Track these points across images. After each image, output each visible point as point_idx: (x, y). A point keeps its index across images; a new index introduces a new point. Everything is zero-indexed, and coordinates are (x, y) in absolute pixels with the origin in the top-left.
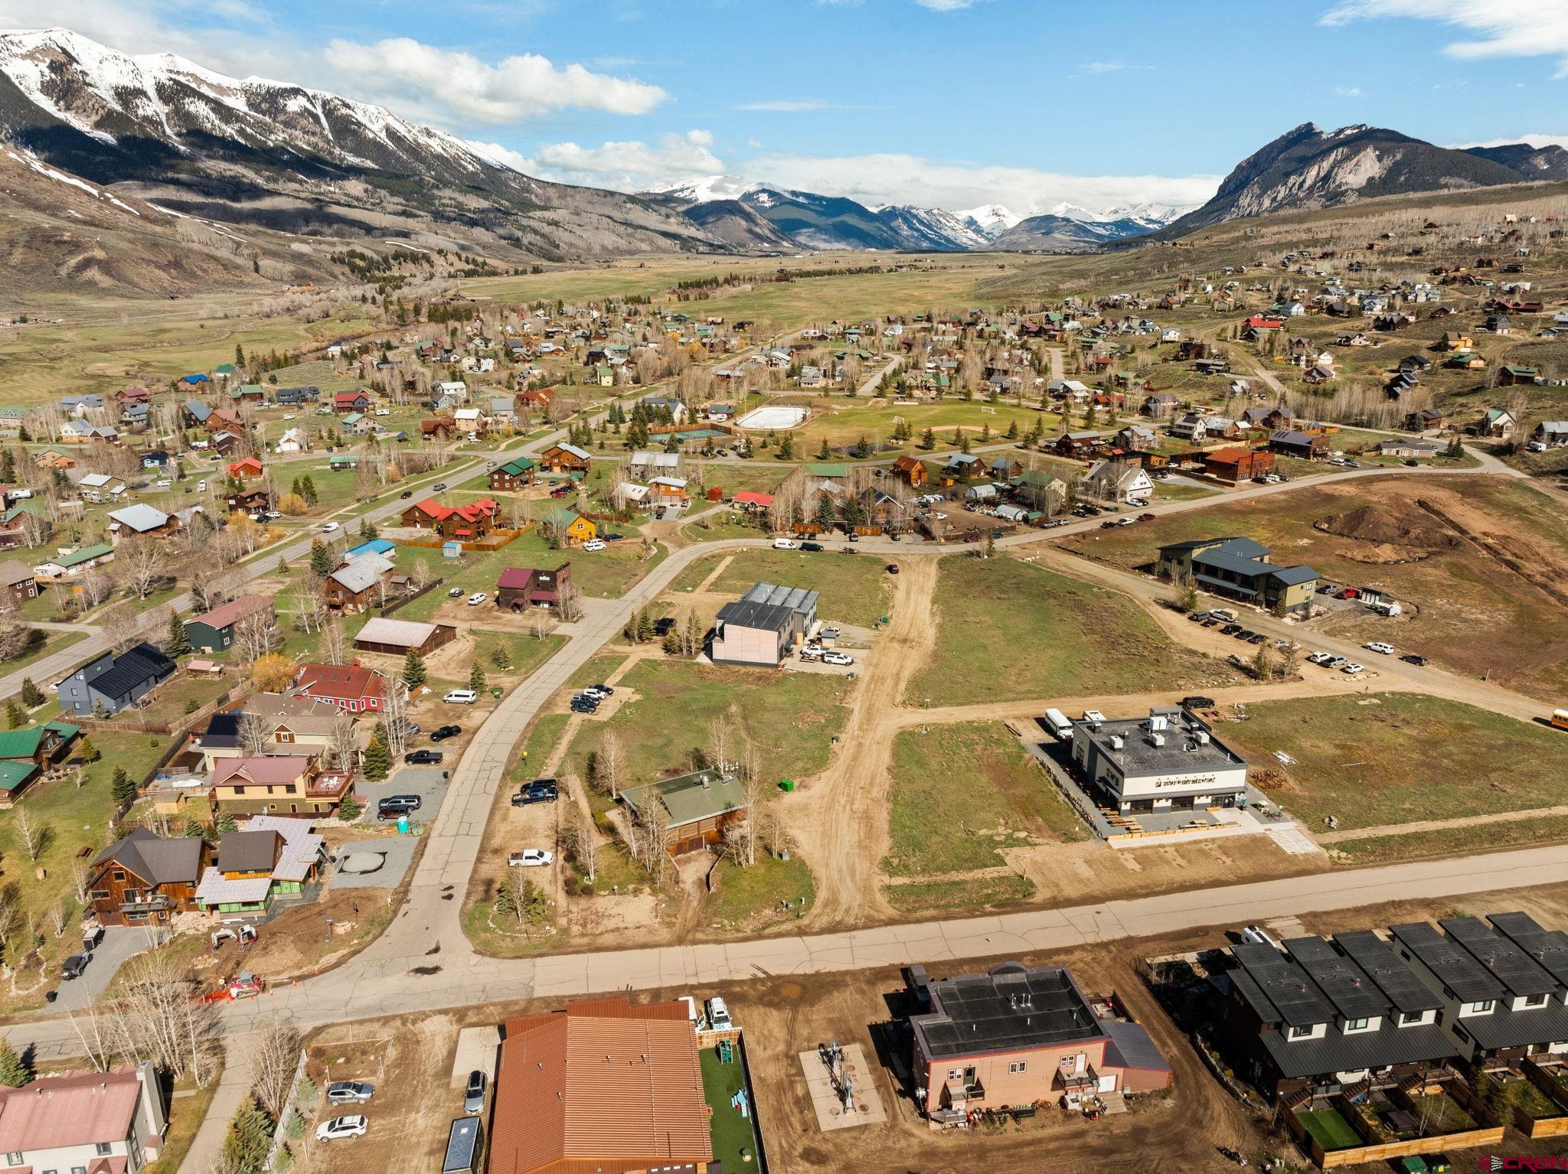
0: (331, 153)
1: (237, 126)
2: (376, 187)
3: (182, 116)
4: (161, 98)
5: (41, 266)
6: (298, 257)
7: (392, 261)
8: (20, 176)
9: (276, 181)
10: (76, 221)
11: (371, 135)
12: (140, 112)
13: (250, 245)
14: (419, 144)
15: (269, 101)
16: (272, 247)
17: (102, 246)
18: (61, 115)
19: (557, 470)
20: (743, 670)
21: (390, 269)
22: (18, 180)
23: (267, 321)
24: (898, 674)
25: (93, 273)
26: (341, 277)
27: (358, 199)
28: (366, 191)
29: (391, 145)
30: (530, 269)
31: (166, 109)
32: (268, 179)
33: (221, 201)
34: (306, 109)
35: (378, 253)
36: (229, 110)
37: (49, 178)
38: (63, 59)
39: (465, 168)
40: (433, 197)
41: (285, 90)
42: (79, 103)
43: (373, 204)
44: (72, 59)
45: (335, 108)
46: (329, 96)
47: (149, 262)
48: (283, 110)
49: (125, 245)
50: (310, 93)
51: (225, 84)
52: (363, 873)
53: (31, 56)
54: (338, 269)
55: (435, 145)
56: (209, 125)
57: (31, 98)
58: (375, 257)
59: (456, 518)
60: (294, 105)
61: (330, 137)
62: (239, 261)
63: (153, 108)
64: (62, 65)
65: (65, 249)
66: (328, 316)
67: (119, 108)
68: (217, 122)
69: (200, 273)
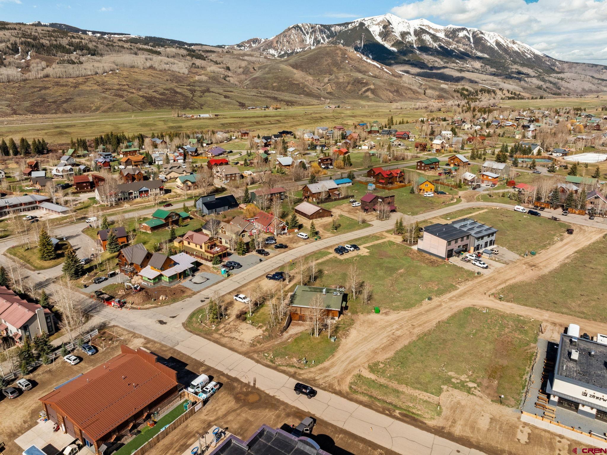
0: (471, 52)
1: (438, 43)
2: (486, 64)
3: (421, 40)
4: (415, 35)
5: (355, 90)
6: (442, 90)
7: (479, 92)
8: (358, 62)
9: (448, 63)
10: (371, 76)
11: (489, 44)
12: (407, 40)
13: (425, 85)
14: (508, 47)
15: (452, 34)
16: (433, 86)
17: (374, 84)
18: (382, 43)
19: (452, 166)
20: (428, 256)
21: (477, 95)
22: (357, 63)
23: (416, 111)
24: (507, 280)
25: (369, 94)
26: (456, 98)
27: (477, 70)
28: (481, 66)
29: (496, 48)
30: (539, 97)
31: (416, 38)
32: (445, 62)
33: (425, 71)
34: (466, 36)
35: (474, 89)
36: (437, 37)
37: (367, 62)
38: (387, 24)
39: (526, 56)
40: (509, 68)
41: (460, 29)
42: (389, 38)
43: (483, 71)
44: (390, 23)
45: (477, 35)
46: (476, 29)
47: (387, 90)
48: (457, 37)
49: (382, 84)
50: (469, 29)
51: (438, 28)
52: (195, 283)
53: (378, 24)
54: (455, 95)
55: (515, 48)
56: (429, 43)
57: (375, 38)
58: (472, 90)
59: (380, 175)
60: (461, 34)
61: (473, 46)
62: (419, 90)
63: (412, 38)
64: (387, 26)
65: (363, 85)
66: (440, 110)
67: (400, 39)
68: (432, 42)
69: (404, 94)
